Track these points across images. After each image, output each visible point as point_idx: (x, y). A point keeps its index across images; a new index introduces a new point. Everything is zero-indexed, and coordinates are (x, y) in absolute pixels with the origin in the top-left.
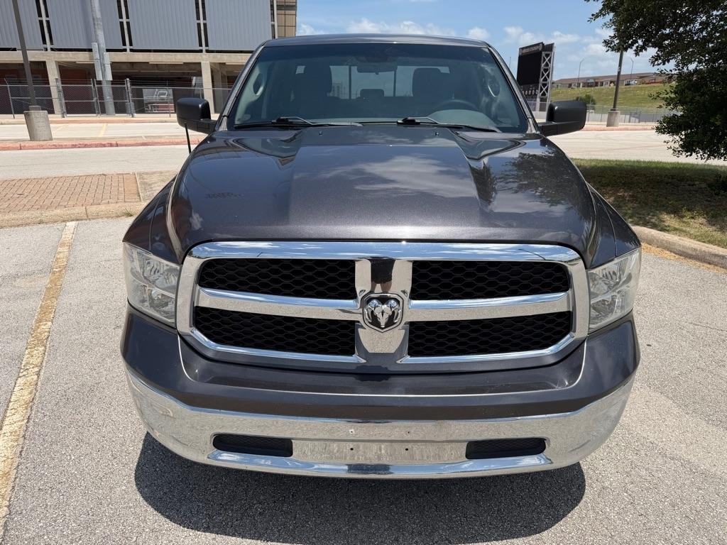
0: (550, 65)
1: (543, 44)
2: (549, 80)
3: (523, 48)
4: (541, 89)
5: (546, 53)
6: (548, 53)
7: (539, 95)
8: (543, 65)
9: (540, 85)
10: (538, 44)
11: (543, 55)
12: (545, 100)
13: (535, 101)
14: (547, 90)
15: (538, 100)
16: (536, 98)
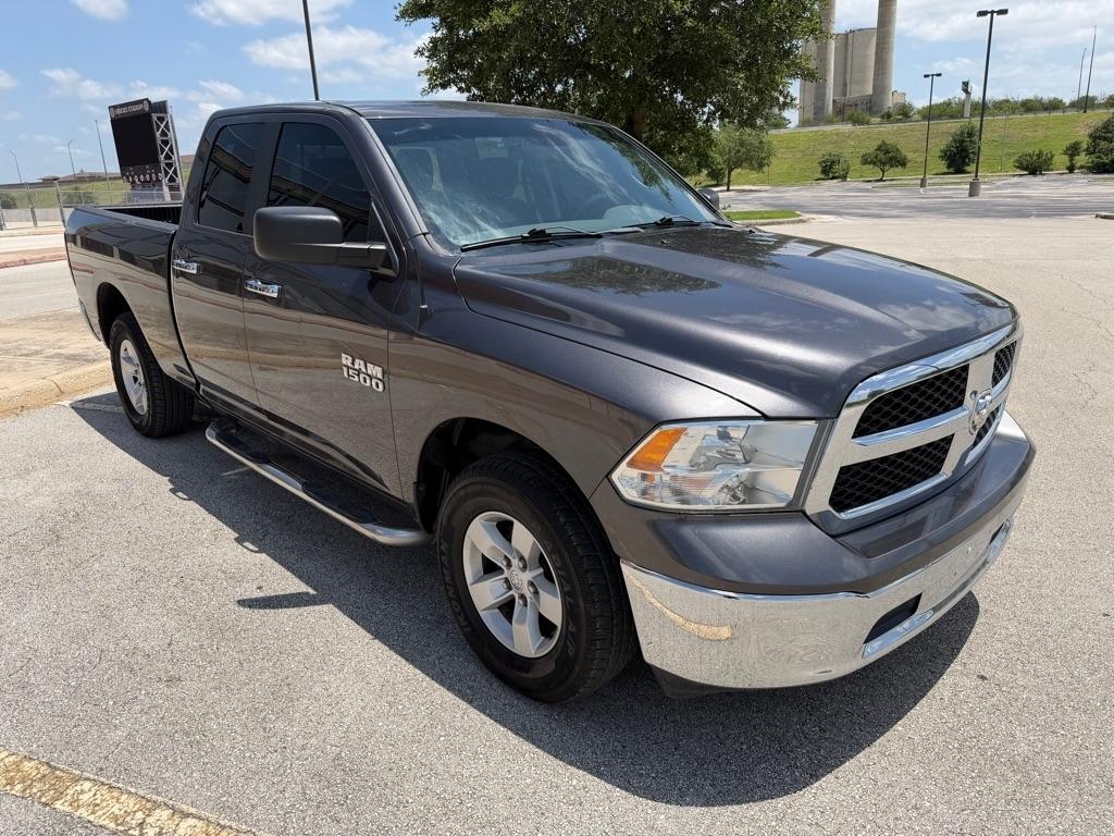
0: (170, 135)
1: (149, 102)
2: (175, 158)
3: (115, 107)
4: (166, 173)
5: (159, 115)
6: (161, 115)
7: (165, 181)
8: (158, 134)
9: (163, 165)
10: (141, 102)
11: (155, 116)
12: (178, 189)
13: (162, 190)
14: (175, 172)
15: (166, 189)
16: (161, 186)
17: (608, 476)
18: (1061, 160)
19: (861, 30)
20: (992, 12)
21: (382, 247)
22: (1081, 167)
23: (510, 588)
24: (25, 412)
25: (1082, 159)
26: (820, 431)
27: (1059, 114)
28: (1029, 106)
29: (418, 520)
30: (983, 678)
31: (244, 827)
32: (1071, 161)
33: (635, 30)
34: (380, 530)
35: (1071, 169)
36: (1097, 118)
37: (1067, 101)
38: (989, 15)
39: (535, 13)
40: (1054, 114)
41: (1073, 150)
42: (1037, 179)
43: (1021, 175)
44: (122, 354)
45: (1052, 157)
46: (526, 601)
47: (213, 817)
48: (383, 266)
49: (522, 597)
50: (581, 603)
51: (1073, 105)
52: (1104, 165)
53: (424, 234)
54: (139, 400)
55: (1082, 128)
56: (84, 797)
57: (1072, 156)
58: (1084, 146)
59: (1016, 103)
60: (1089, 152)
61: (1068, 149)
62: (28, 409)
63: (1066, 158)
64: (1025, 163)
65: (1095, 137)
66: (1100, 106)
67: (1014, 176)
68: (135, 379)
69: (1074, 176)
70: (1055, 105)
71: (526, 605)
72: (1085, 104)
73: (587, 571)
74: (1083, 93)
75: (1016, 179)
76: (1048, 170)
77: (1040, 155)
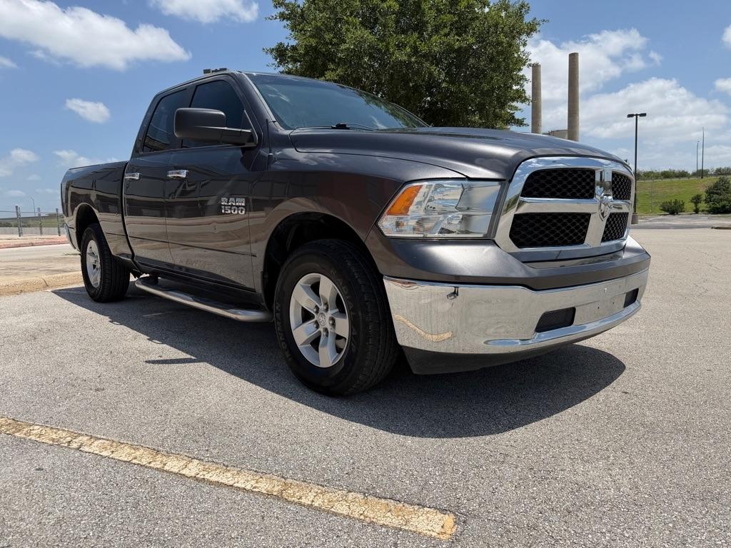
17: (376, 224)
18: (690, 206)
19: (558, 131)
20: (637, 115)
21: (249, 131)
22: (703, 211)
23: (317, 327)
24: (22, 294)
25: (702, 206)
26: (501, 190)
27: (686, 179)
28: (666, 175)
29: (264, 304)
30: (626, 393)
31: (136, 443)
32: (696, 206)
33: (411, 85)
34: (240, 312)
35: (697, 211)
36: (710, 182)
37: (690, 172)
38: (635, 117)
39: (351, 74)
40: (682, 179)
41: (697, 200)
42: (675, 217)
43: (665, 215)
44: (88, 251)
45: (684, 203)
46: (328, 332)
47: (116, 440)
48: (248, 142)
49: (326, 330)
50: (360, 314)
51: (694, 174)
52: (717, 208)
53: (274, 122)
54: (96, 280)
55: (701, 188)
56: (34, 432)
57: (696, 203)
58: (704, 197)
59: (658, 173)
60: (706, 201)
61: (693, 199)
62: (25, 292)
63: (693, 205)
64: (667, 208)
65: (710, 192)
66: (711, 175)
67: (660, 215)
68: (94, 266)
69: (699, 215)
70: (683, 175)
71: (327, 336)
72: (701, 174)
73: (364, 293)
74: (700, 168)
75: (661, 217)
76: (682, 212)
77: (676, 202)
